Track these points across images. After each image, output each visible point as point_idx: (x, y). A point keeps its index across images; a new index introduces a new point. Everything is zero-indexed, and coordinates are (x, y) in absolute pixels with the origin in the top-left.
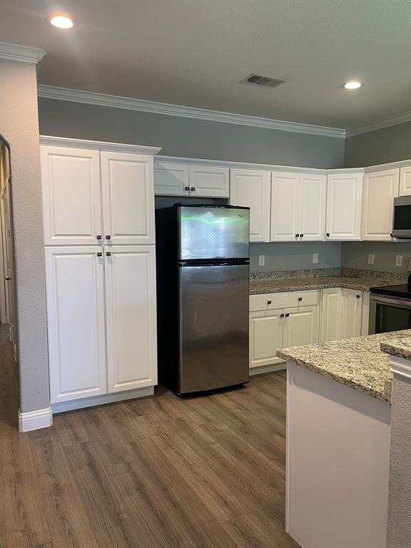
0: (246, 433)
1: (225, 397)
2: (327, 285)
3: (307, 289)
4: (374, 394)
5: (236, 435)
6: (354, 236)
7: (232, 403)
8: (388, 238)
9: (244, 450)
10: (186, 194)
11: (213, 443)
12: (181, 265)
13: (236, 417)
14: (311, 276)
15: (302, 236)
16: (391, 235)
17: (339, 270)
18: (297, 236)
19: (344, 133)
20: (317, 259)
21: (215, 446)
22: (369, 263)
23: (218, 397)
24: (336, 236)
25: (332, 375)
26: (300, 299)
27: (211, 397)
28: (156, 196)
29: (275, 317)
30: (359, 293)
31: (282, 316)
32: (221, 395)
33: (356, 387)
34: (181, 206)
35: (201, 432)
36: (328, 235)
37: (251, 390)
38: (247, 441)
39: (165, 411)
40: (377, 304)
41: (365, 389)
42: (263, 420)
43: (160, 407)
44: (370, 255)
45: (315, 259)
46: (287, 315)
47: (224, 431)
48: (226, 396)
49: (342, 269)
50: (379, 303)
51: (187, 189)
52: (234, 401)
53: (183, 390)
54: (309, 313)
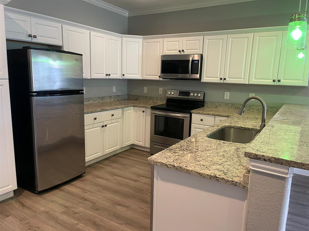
0: (97, 209)
1: (72, 187)
2: (126, 106)
3: (116, 109)
4: (234, 184)
5: (91, 213)
6: (137, 76)
7: (79, 190)
8: (157, 78)
9: (101, 223)
10: (29, 39)
11: (77, 224)
12: (33, 96)
13: (86, 200)
14: (112, 100)
15: (109, 75)
16: (159, 77)
17: (127, 96)
18: (107, 75)
19: (128, 14)
20: (115, 89)
21: (79, 226)
22: (144, 92)
23: (67, 187)
24: (128, 76)
25: (199, 174)
26: (113, 115)
27: (61, 188)
28: (7, 40)
29: (99, 128)
30: (144, 109)
31: (103, 126)
32: (68, 185)
33: (220, 180)
34: (31, 48)
35: (65, 218)
36: (124, 75)
37: (88, 177)
38: (100, 215)
39: (28, 208)
40: (155, 115)
41: (228, 181)
42: (104, 197)
43: (23, 205)
44: (144, 87)
45: (114, 90)
46: (106, 126)
47: (81, 212)
48: (72, 185)
49: (129, 95)
50: (155, 114)
51: (30, 36)
52: (79, 188)
53: (40, 189)
54: (117, 123)
